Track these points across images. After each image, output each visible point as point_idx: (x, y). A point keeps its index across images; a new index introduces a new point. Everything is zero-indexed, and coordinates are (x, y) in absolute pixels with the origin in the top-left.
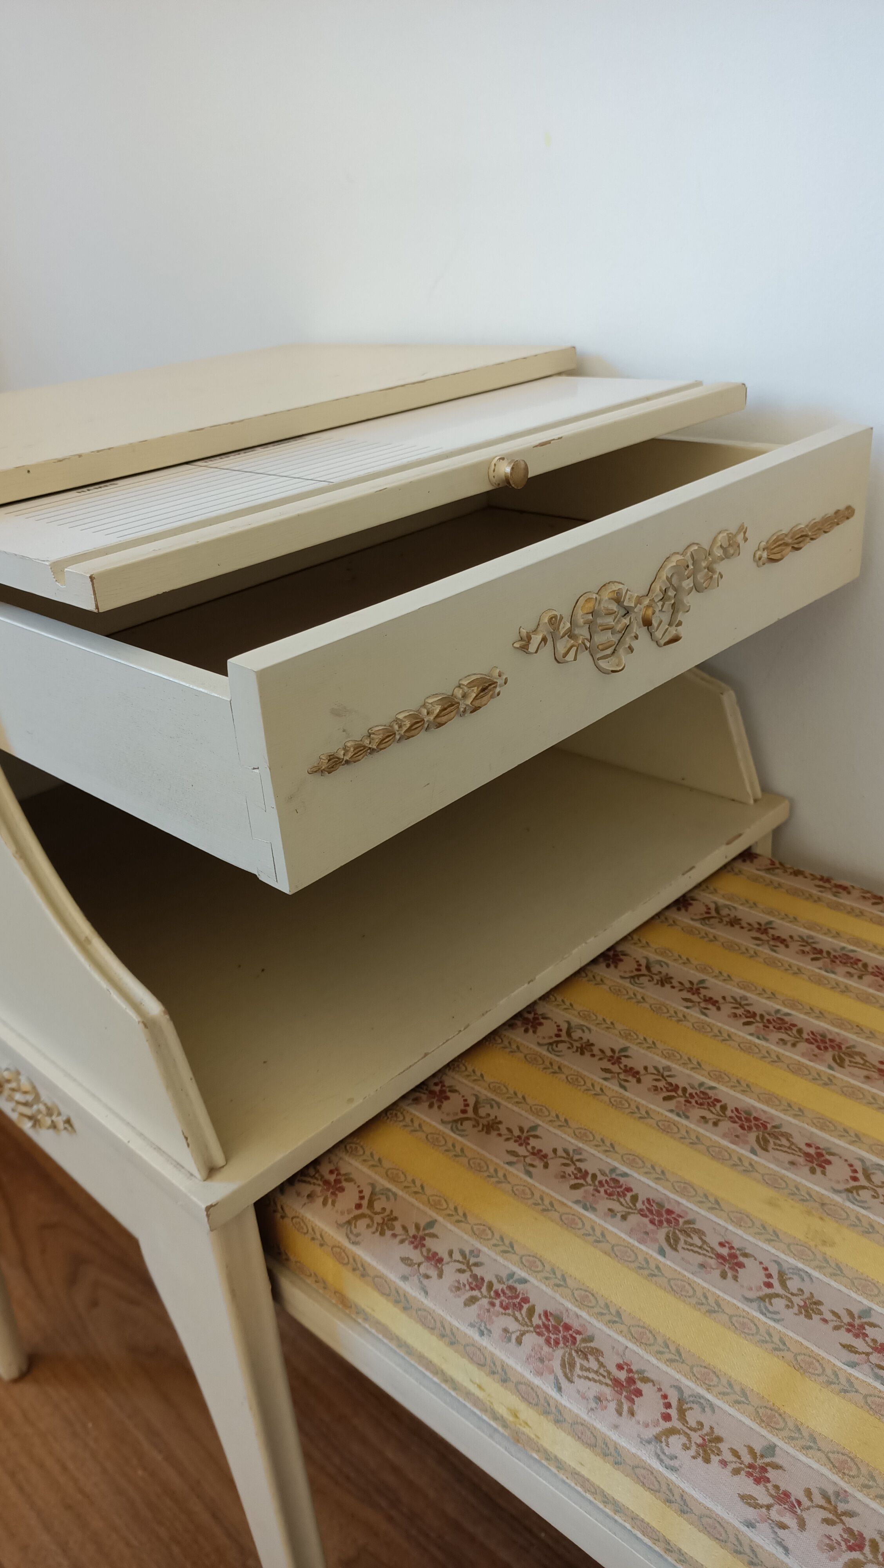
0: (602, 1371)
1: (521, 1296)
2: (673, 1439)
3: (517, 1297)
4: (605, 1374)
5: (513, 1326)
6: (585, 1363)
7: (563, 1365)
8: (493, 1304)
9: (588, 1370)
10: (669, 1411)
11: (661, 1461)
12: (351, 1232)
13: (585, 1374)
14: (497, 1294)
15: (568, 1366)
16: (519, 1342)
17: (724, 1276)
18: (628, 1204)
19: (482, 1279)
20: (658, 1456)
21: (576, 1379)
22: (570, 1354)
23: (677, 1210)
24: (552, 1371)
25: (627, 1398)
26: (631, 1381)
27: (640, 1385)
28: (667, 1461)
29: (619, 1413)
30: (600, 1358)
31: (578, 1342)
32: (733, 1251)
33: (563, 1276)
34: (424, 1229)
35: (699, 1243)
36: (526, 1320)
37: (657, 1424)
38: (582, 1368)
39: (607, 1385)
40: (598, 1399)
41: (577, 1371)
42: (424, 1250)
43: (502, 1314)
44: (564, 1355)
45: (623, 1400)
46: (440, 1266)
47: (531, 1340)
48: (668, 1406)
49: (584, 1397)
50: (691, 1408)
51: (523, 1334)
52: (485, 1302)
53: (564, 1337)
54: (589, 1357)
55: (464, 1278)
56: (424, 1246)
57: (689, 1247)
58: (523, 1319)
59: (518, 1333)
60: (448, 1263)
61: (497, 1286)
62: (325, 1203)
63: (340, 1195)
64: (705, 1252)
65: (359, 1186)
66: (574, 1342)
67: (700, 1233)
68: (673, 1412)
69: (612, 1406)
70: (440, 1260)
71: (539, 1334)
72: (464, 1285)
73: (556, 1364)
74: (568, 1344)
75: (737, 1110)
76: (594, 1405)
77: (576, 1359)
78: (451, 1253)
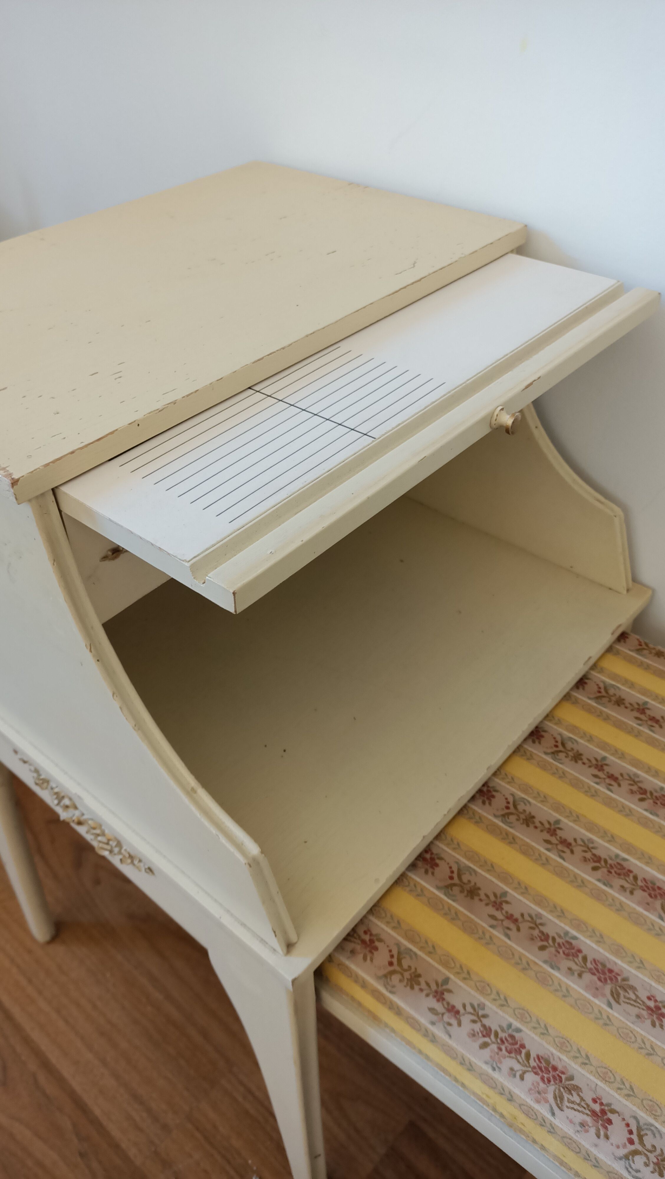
0: (583, 1104)
1: (519, 1043)
2: (637, 1158)
3: (516, 1043)
4: (585, 1106)
5: (517, 1067)
6: (570, 1097)
7: (555, 1098)
8: (500, 1049)
9: (573, 1102)
10: (632, 1136)
11: (629, 1172)
12: (388, 984)
13: (572, 1105)
14: (502, 1040)
15: (559, 1099)
16: (522, 1078)
17: (654, 1025)
18: (580, 963)
19: (490, 1029)
20: (627, 1169)
21: (565, 1108)
22: (560, 1090)
23: (616, 970)
24: (547, 1101)
25: (603, 1125)
26: (603, 1112)
27: (610, 1116)
28: (633, 1173)
29: (598, 1136)
30: (580, 1093)
31: (563, 1081)
32: (657, 1004)
33: (545, 1026)
34: (442, 986)
35: (634, 997)
36: (525, 1062)
37: (625, 1146)
38: (569, 1101)
39: (587, 1115)
40: (582, 1125)
41: (566, 1103)
42: (445, 1003)
43: (508, 1057)
44: (555, 1091)
45: (600, 1127)
46: (458, 1017)
47: (531, 1078)
48: (631, 1132)
49: (571, 1121)
50: (647, 1134)
51: (524, 1072)
52: (494, 1047)
53: (554, 1077)
54: (573, 1092)
55: (477, 1027)
56: (443, 999)
57: (627, 1001)
58: (523, 1061)
59: (521, 1072)
60: (464, 1015)
61: (502, 1035)
62: (365, 959)
63: (375, 953)
64: (638, 1005)
65: (388, 946)
66: (561, 1081)
67: (633, 989)
68: (635, 1137)
69: (593, 1131)
70: (458, 1012)
71: (536, 1073)
72: (478, 1033)
73: (550, 1097)
74: (557, 1082)
75: (645, 879)
76: (579, 1129)
77: (564, 1094)
78: (464, 1006)
